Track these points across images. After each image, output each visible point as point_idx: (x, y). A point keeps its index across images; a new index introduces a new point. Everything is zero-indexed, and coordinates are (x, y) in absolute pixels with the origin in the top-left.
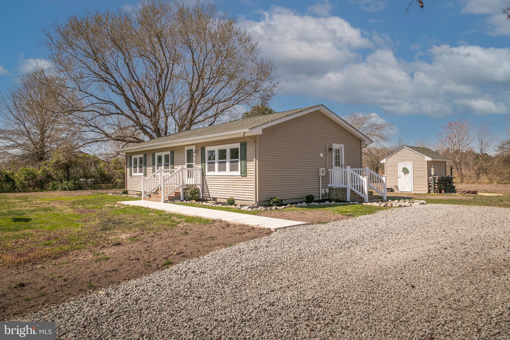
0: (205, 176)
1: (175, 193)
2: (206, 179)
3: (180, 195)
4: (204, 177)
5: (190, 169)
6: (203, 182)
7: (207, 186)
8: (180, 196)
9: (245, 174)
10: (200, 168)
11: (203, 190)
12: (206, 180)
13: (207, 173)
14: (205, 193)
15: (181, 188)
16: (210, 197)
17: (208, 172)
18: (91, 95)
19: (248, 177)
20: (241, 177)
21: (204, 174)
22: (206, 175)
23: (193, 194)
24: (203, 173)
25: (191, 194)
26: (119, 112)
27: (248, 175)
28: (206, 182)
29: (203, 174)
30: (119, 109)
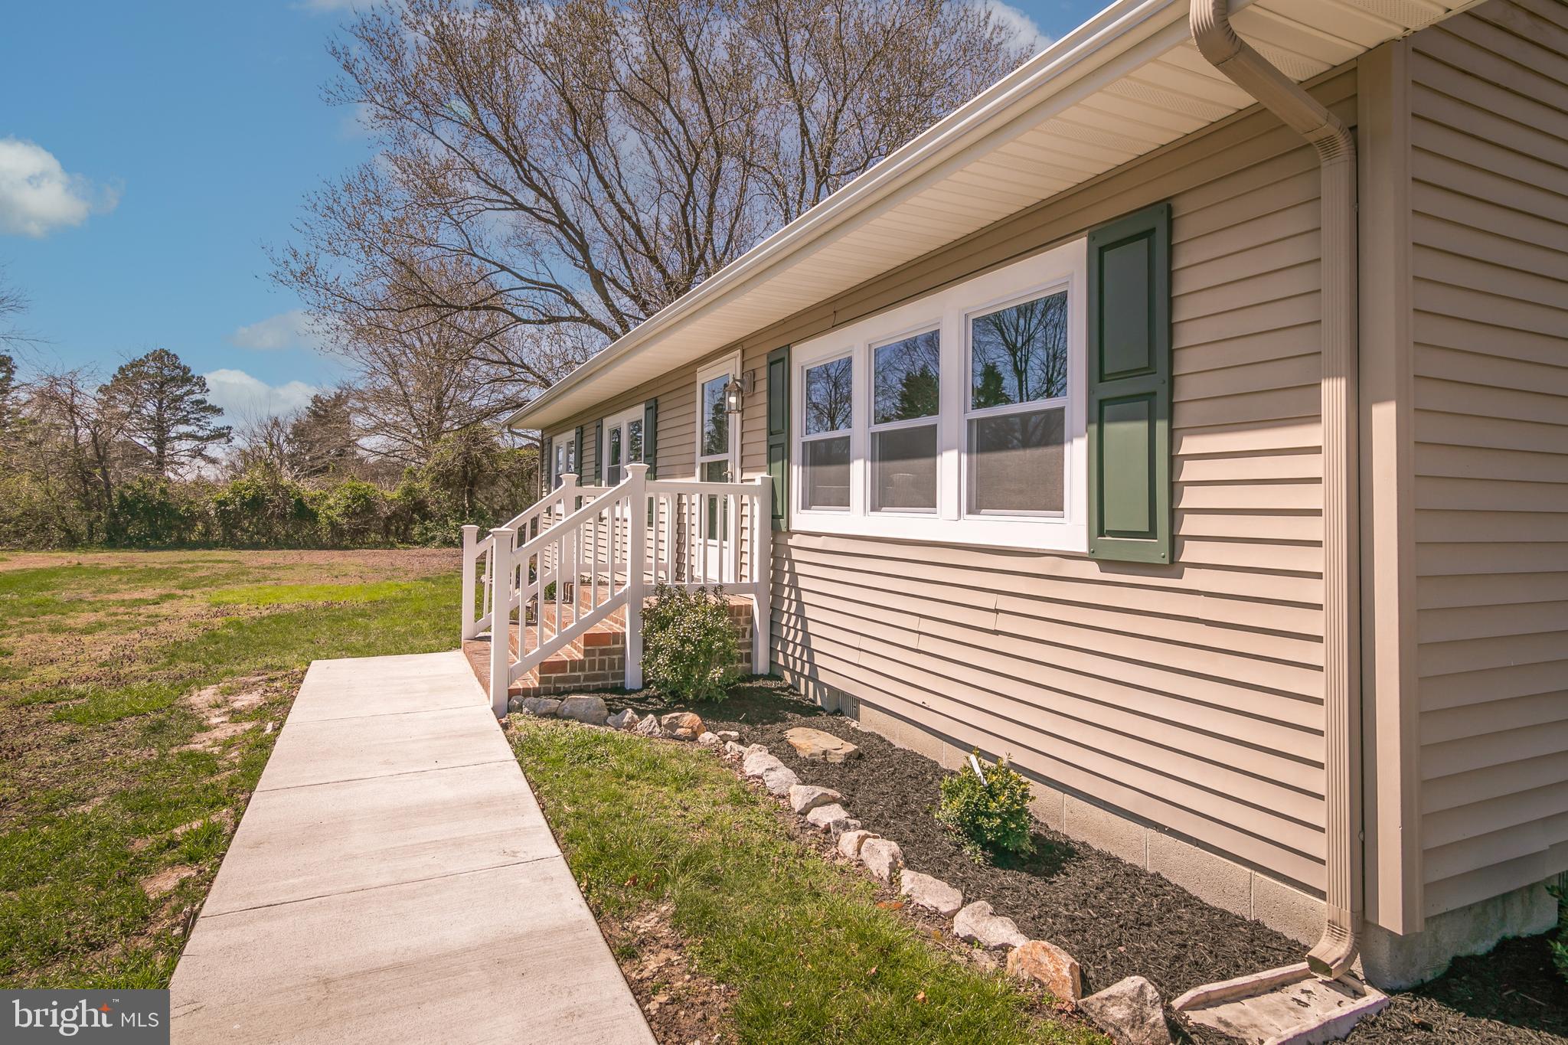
0: (790, 533)
1: (590, 640)
2: (796, 555)
3: (624, 650)
4: (780, 539)
5: (714, 487)
6: (777, 569)
7: (801, 605)
8: (623, 660)
9: (1157, 549)
10: (758, 482)
11: (774, 624)
12: (792, 562)
13: (801, 519)
14: (785, 642)
15: (626, 610)
16: (816, 680)
17: (806, 505)
18: (503, 268)
19: (1191, 579)
20: (1092, 570)
21: (783, 522)
22: (794, 527)
23: (694, 659)
24: (775, 517)
25: (677, 657)
26: (578, 314)
27: (1191, 552)
28: (794, 576)
29: (777, 523)
30: (575, 304)
